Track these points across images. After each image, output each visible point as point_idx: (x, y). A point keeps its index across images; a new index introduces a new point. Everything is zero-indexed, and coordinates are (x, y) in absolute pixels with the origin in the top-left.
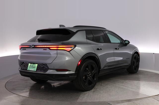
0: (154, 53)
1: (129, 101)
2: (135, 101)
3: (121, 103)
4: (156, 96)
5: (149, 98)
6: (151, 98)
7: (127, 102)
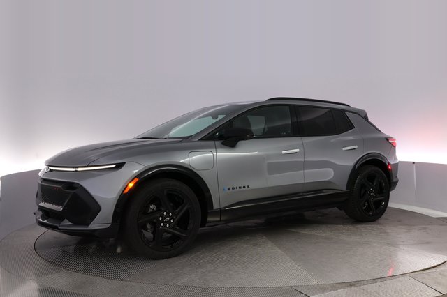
0: (414, 163)
1: (351, 284)
2: (367, 286)
3: (331, 290)
4: (420, 272)
5: (402, 278)
6: (407, 278)
7: (345, 287)
